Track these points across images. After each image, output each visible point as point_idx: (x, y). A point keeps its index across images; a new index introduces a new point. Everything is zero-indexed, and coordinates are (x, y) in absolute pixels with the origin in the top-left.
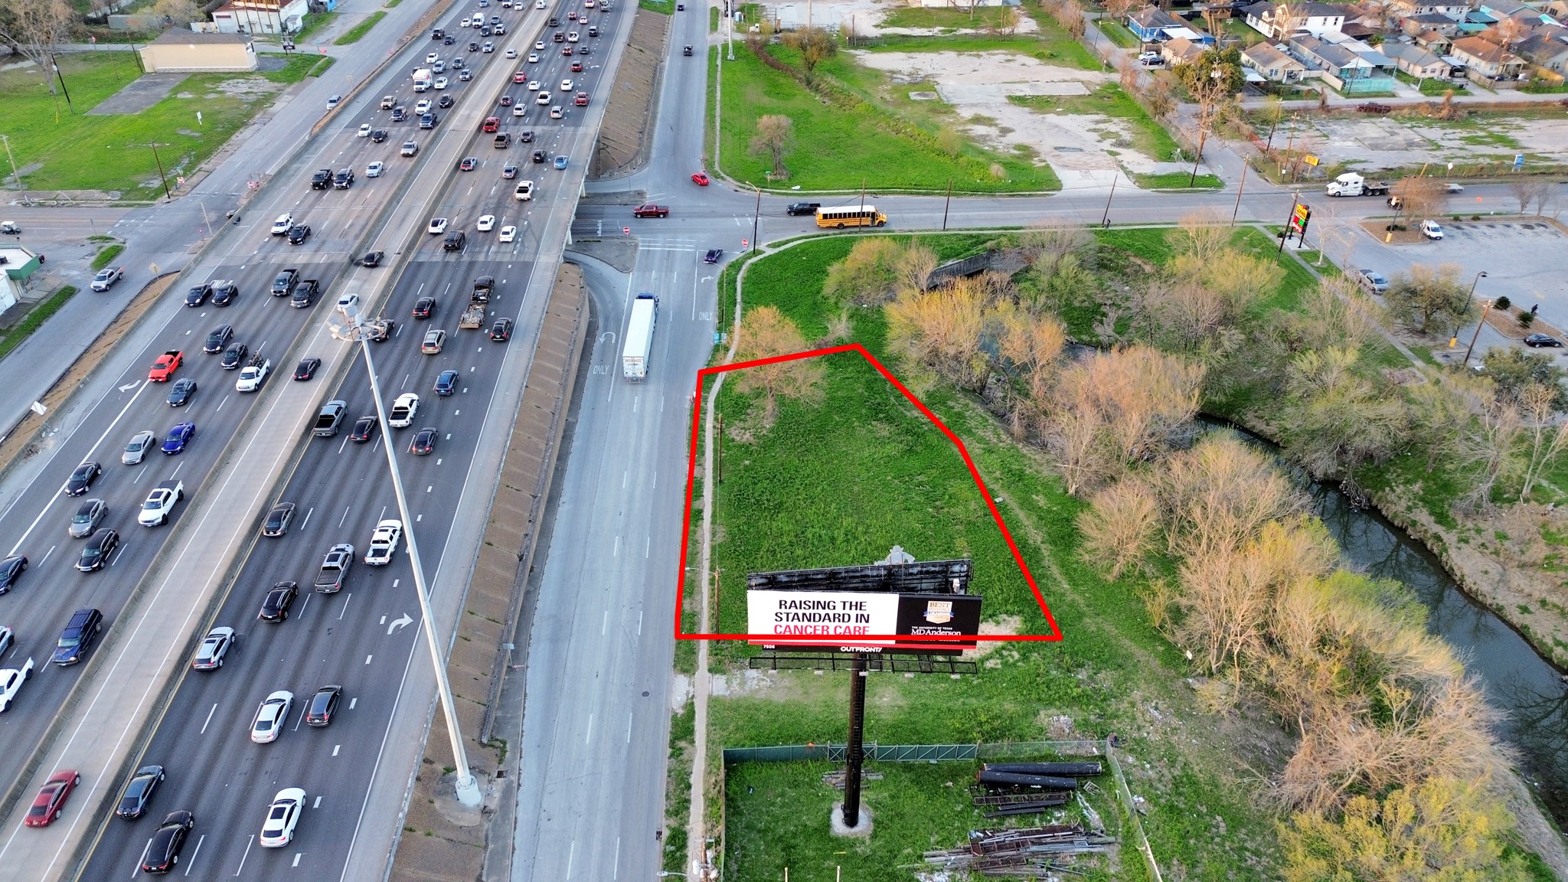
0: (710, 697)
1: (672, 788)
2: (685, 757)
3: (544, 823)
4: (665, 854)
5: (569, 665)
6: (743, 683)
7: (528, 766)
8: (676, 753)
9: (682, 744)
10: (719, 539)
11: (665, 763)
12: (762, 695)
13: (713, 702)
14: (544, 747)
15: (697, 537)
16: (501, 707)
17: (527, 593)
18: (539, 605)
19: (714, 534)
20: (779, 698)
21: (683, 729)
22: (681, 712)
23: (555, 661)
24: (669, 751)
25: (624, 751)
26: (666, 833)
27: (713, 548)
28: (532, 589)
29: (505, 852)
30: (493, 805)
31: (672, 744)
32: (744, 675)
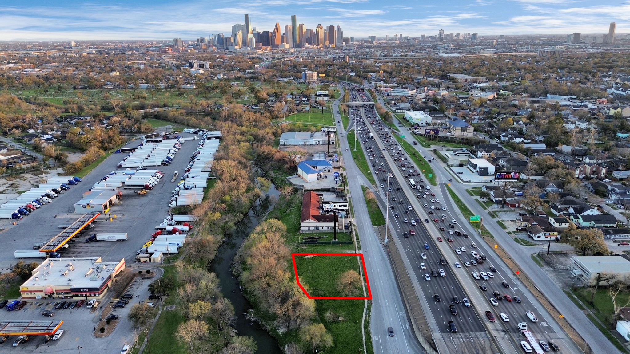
0: (356, 251)
1: (359, 243)
2: (358, 246)
3: (375, 241)
4: (359, 239)
5: (379, 255)
6: (351, 252)
7: (380, 245)
11: (361, 245)
12: (348, 251)
14: (379, 247)
15: (363, 271)
16: (387, 250)
17: (392, 263)
19: (359, 271)
20: (345, 250)
22: (360, 250)
23: (382, 255)
25: (367, 246)
27: (359, 269)
29: (378, 239)
30: (383, 242)
31: (360, 247)
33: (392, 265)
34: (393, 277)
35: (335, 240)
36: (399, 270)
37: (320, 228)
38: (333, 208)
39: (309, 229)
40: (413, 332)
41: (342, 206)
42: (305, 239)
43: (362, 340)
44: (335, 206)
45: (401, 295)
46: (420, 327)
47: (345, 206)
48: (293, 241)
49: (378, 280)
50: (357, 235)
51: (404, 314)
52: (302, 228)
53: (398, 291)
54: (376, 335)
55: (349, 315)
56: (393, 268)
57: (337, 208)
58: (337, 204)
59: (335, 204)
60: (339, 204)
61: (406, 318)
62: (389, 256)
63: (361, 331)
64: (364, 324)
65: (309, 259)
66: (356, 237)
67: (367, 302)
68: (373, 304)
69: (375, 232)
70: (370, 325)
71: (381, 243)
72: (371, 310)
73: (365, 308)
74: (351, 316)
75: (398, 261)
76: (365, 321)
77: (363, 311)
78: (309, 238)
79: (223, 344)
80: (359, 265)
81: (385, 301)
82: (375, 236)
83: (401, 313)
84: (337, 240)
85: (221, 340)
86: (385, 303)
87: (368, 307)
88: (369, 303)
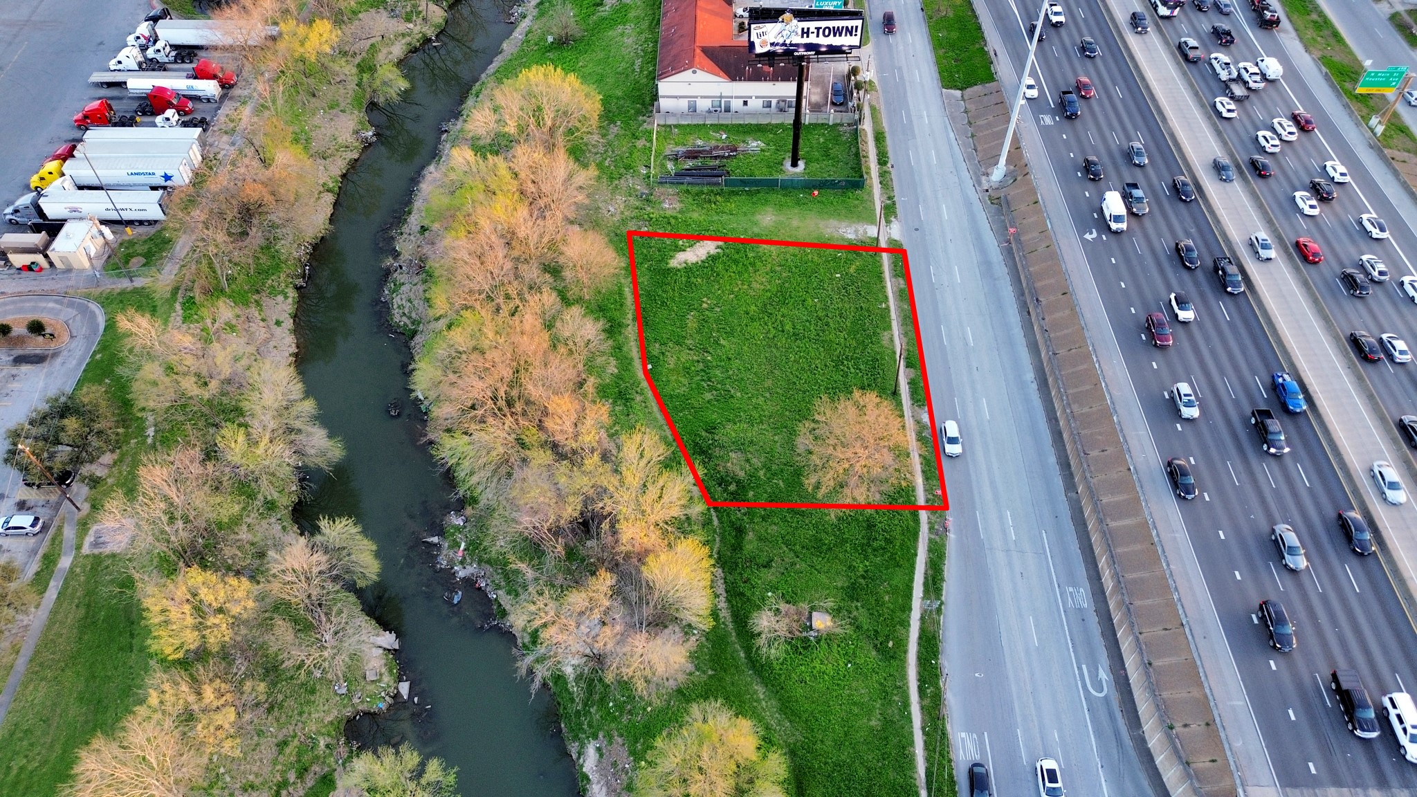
0: (876, 225)
1: (890, 183)
2: (886, 196)
3: (954, 171)
4: (888, 158)
5: (972, 247)
6: (856, 231)
7: (973, 195)
8: (891, 199)
9: (888, 201)
10: (885, 334)
11: (897, 193)
12: (844, 224)
13: (873, 222)
14: (968, 203)
15: (905, 340)
16: (1004, 221)
17: (1023, 294)
18: (1010, 288)
19: (892, 340)
20: (833, 222)
21: (889, 210)
22: (892, 219)
23: (983, 250)
24: (895, 199)
25: (921, 200)
26: (889, 165)
27: (889, 327)
28: (1021, 298)
29: (968, 159)
30: (984, 179)
31: (894, 203)
32: (857, 236)
33: (1024, 309)
34: (1030, 375)
35: (794, 164)
36: (1062, 352)
37: (736, 104)
38: (797, 40)
39: (693, 109)
40: (1134, 720)
41: (837, 32)
42: (675, 158)
43: (910, 761)
44: (806, 33)
45: (1070, 485)
46: (1178, 729)
47: (850, 31)
48: (628, 167)
49: (969, 392)
50: (879, 138)
51: (1083, 597)
52: (664, 103)
53: (1052, 459)
54: (969, 730)
55: (852, 598)
56: (1028, 326)
57: (813, 39)
58: (812, 25)
59: (805, 25)
60: (823, 24)
61: (1093, 621)
62: (1009, 253)
63: (906, 704)
64: (919, 658)
65: (689, 269)
66: (878, 148)
67: (929, 523)
68: (952, 536)
69: (953, 119)
70: (946, 664)
71: (979, 183)
72: (946, 568)
73: (918, 558)
74: (861, 610)
75: (1052, 298)
76: (920, 638)
77: (912, 580)
78: (692, 155)
79: (331, 723)
80: (888, 308)
81: (1001, 518)
82: (950, 145)
83: (1071, 589)
84: (801, 164)
85: (321, 708)
86: (1004, 532)
87: (930, 550)
88: (936, 527)
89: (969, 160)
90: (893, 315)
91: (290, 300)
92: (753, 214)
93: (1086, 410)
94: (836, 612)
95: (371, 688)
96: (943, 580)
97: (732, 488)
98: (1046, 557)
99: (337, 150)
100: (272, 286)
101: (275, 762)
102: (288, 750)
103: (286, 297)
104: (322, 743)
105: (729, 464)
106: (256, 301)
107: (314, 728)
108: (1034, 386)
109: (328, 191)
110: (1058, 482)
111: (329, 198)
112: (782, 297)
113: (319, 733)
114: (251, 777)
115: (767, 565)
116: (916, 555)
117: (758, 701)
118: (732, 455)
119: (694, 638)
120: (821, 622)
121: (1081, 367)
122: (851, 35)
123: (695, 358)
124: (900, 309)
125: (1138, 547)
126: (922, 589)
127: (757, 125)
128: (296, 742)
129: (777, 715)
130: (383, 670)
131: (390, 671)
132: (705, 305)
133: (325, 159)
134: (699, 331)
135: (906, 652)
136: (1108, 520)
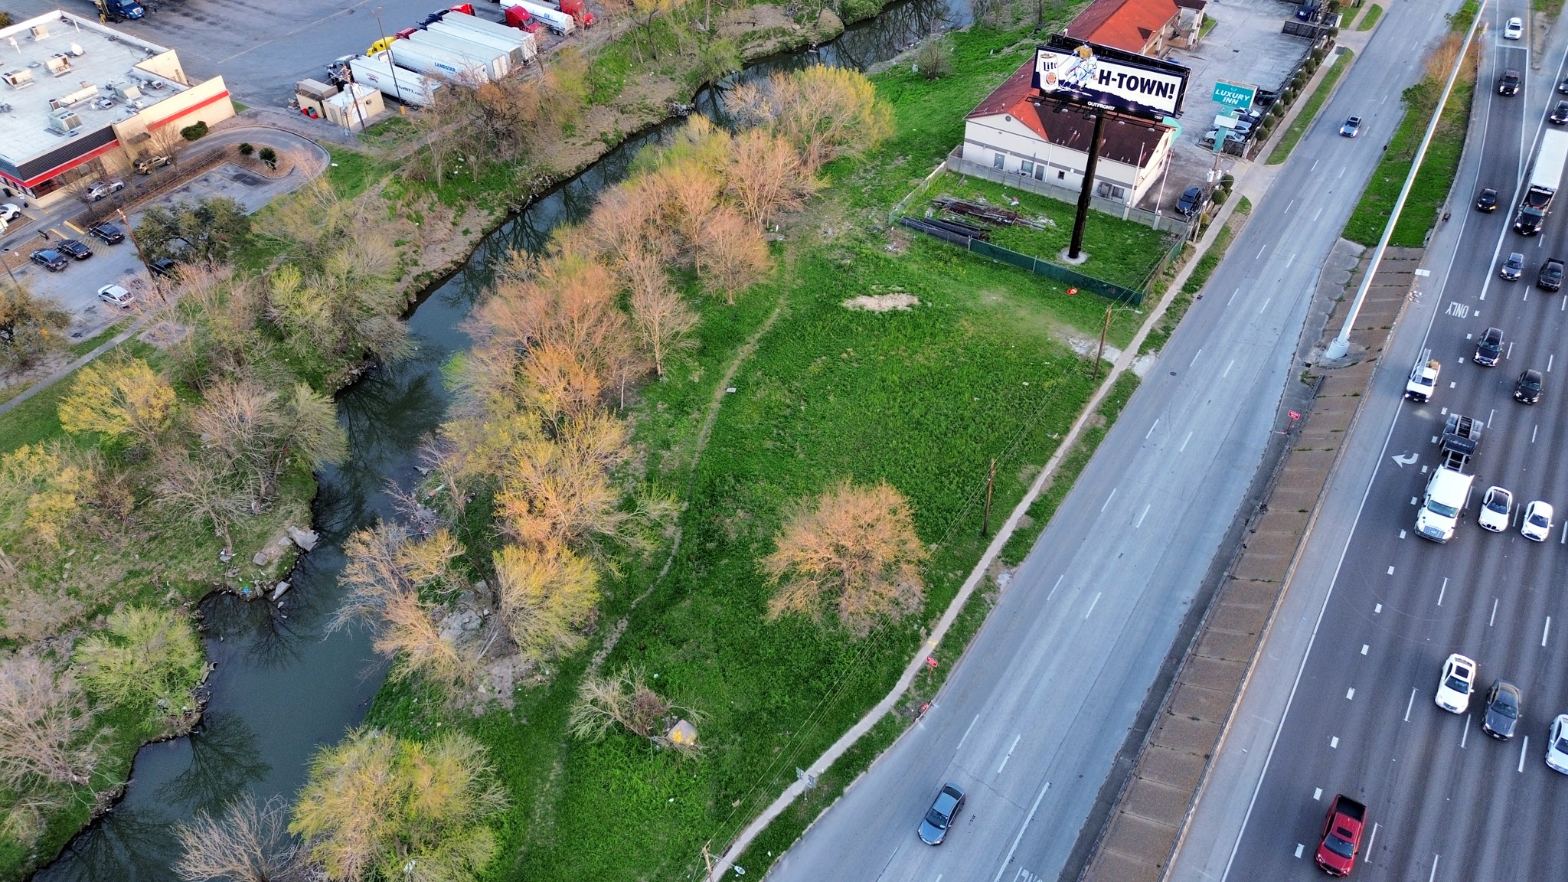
0: (1123, 350)
1: (1181, 313)
2: (1163, 325)
3: (1280, 328)
4: (1201, 286)
5: (1232, 419)
6: (1091, 348)
7: (1284, 362)
8: (1167, 330)
9: (1161, 332)
10: (1032, 468)
11: (1179, 328)
12: (1081, 335)
13: (1122, 346)
14: (1270, 370)
15: (1051, 483)
16: (1301, 406)
17: (1258, 497)
18: (1248, 485)
19: (1033, 477)
20: (1070, 328)
21: (1155, 341)
22: (1151, 352)
23: (1244, 429)
24: (1172, 333)
25: (1206, 346)
26: (1196, 295)
27: (1043, 463)
28: (1252, 501)
29: (1311, 322)
30: (1314, 350)
31: (1167, 336)
32: (1088, 353)
33: (1246, 515)
34: (1189, 594)
35: (1073, 254)
37: (1050, 174)
38: (1093, 85)
41: (1147, 86)
42: (940, 206)
44: (1105, 77)
45: (1133, 747)
47: (1163, 90)
48: (882, 200)
49: (1086, 576)
50: (1208, 262)
52: (968, 149)
56: (1233, 536)
57: (1112, 88)
58: (1115, 69)
59: (1107, 67)
60: (1130, 71)
62: (1279, 445)
64: (756, 839)
65: (859, 315)
66: (1196, 271)
67: (904, 696)
68: (920, 725)
69: (1328, 273)
70: (785, 864)
71: (1304, 352)
72: (879, 758)
73: (856, 728)
74: (736, 747)
75: (1284, 511)
76: (778, 818)
77: (825, 747)
78: (959, 209)
79: (195, 583)
80: (1058, 443)
81: (1004, 738)
82: (1299, 301)
83: (1025, 874)
84: (1082, 257)
85: (195, 563)
86: (993, 757)
87: (877, 727)
88: (908, 705)
89: (1311, 324)
90: (1060, 452)
91: (492, 218)
92: (980, 287)
93: (1214, 659)
94: (705, 734)
95: (251, 570)
96: (864, 768)
97: (711, 546)
98: (1024, 817)
99: (639, 110)
100: (486, 200)
101: (114, 585)
102: (132, 582)
103: (491, 213)
104: (170, 595)
105: (728, 521)
106: (461, 205)
107: (173, 577)
108: (1185, 610)
109: (604, 141)
110: (1121, 737)
111: (602, 148)
112: (937, 380)
113: (174, 584)
114: (82, 585)
115: (677, 643)
116: (856, 722)
117: (544, 780)
118: (740, 513)
119: (539, 677)
120: (682, 735)
121: (1252, 606)
122: (1164, 95)
123: (788, 401)
124: (1075, 448)
125: (1137, 860)
126: (829, 764)
127: (1063, 203)
128: (146, 579)
129: (550, 807)
130: (276, 561)
131: (281, 566)
132: (844, 355)
133: (623, 113)
134: (816, 378)
135: (748, 823)
136: (1129, 807)
